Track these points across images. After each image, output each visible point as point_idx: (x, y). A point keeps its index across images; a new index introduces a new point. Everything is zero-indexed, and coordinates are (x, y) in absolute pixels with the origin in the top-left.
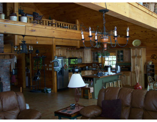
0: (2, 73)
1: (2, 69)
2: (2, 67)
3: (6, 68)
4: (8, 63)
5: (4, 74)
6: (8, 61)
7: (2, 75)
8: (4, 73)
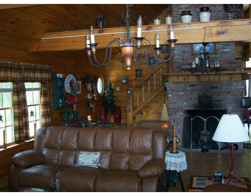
0: (229, 103)
1: (230, 96)
2: (229, 93)
3: (236, 95)
4: (240, 87)
5: (233, 105)
6: (240, 84)
7: (230, 106)
8: (232, 103)
